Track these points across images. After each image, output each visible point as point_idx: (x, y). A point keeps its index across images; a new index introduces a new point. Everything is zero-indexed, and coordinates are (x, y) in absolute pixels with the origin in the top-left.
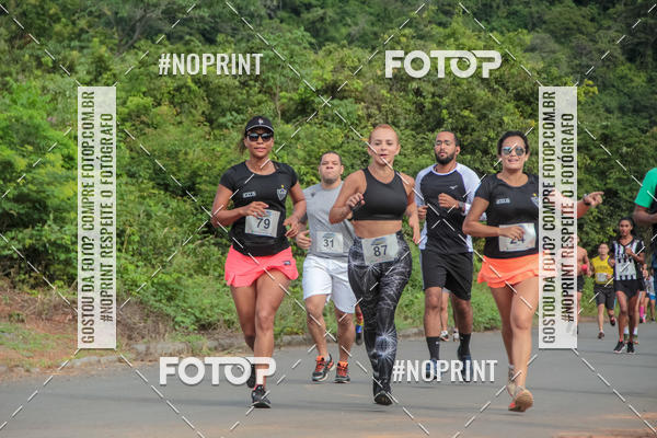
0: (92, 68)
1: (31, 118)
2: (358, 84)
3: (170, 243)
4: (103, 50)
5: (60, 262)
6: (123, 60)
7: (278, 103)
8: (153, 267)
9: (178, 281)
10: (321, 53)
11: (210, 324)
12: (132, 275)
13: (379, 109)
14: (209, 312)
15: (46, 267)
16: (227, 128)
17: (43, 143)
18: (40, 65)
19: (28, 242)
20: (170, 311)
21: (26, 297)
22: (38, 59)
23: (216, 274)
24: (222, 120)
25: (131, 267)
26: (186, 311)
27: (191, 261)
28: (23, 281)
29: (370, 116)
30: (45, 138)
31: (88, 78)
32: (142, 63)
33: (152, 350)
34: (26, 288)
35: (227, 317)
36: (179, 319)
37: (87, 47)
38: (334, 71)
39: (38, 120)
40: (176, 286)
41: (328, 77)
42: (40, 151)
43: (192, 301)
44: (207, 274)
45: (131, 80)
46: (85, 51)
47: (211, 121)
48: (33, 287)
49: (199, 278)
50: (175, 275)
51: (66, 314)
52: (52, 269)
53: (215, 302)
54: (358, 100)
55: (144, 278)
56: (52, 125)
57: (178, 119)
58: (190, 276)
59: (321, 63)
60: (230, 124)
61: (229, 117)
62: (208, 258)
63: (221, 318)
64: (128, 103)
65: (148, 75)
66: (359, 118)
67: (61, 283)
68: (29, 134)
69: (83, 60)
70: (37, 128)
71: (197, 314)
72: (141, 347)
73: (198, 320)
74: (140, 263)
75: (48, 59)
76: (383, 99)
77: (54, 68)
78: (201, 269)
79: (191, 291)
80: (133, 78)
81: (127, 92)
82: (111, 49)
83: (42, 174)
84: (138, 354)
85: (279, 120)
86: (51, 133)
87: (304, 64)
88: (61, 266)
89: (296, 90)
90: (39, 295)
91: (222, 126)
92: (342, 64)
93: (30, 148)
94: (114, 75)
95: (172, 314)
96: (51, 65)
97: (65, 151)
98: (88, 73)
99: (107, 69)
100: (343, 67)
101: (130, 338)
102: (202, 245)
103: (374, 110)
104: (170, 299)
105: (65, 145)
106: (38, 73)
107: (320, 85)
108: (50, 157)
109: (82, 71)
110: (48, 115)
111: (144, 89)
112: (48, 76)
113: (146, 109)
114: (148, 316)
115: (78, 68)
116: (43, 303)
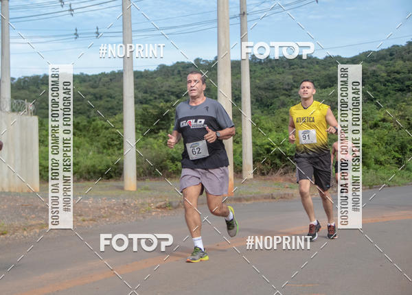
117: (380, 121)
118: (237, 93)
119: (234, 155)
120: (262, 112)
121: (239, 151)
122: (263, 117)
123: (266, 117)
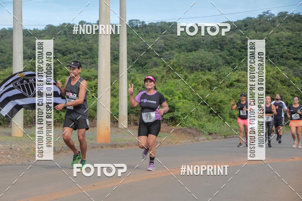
1: (171, 89)
3: (202, 115)
4: (187, 74)
6: (191, 76)
8: (198, 121)
9: (204, 124)
10: (235, 73)
11: (211, 133)
14: (211, 131)
15: (175, 121)
17: (174, 94)
18: (173, 77)
19: (171, 116)
20: (203, 131)
21: (171, 128)
22: (173, 76)
23: (213, 122)
26: (206, 130)
27: (207, 119)
28: (170, 124)
32: (195, 76)
33: (199, 139)
37: (183, 73)
38: (238, 76)
39: (173, 89)
41: (237, 78)
42: (173, 96)
43: (207, 128)
45: (193, 80)
48: (172, 126)
49: (209, 123)
53: (212, 128)
55: (196, 123)
56: (176, 90)
57: (203, 88)
58: (207, 123)
59: (235, 75)
62: (210, 119)
63: (214, 132)
68: (171, 92)
70: (173, 91)
72: (196, 138)
73: (209, 132)
74: (195, 120)
77: (176, 78)
78: (209, 121)
79: (207, 126)
81: (192, 82)
83: (174, 101)
84: (196, 140)
85: (226, 88)
86: (176, 92)
88: (178, 121)
89: (229, 81)
90: (174, 127)
93: (171, 95)
94: (189, 79)
97: (179, 96)
99: (187, 78)
100: (240, 75)
102: (209, 116)
104: (202, 128)
105: (179, 94)
106: (173, 79)
108: (176, 97)
110: (175, 88)
111: (195, 82)
112: (175, 80)
113: (196, 86)
114: (198, 132)
117: (235, 81)
118: (116, 53)
119: (111, 107)
120: (137, 71)
121: (116, 103)
122: (138, 75)
123: (140, 75)
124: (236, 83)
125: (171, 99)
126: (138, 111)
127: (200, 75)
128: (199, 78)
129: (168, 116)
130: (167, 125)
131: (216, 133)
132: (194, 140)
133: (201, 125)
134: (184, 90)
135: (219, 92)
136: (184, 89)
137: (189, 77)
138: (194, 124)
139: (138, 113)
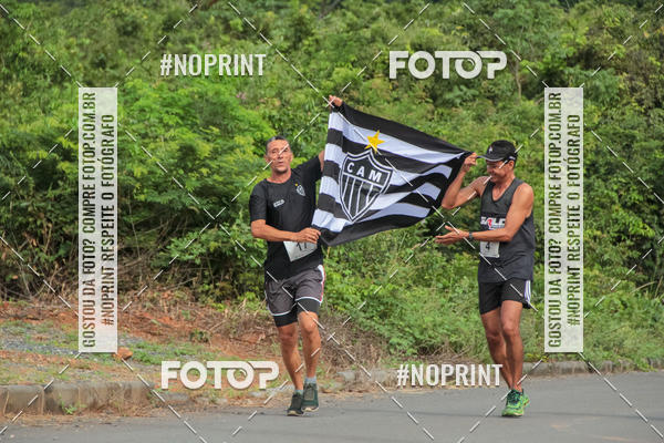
0: (291, 33)
1: (217, 93)
2: (618, 50)
3: (384, 247)
4: (304, 10)
5: (250, 269)
6: (328, 23)
7: (518, 74)
8: (363, 276)
9: (393, 293)
10: (573, 11)
11: (432, 347)
12: (338, 286)
13: (646, 80)
14: (431, 332)
15: (235, 276)
16: (454, 105)
17: (232, 125)
18: (228, 29)
19: (213, 245)
20: (384, 330)
21: (211, 311)
22: (226, 21)
23: (440, 285)
24: (448, 96)
25: (336, 277)
26: (402, 331)
27: (410, 269)
28: (207, 293)
29: (633, 90)
30: (234, 118)
31: (286, 45)
32: (352, 27)
33: (362, 378)
34: (210, 301)
35: (454, 339)
36: (394, 340)
37: (286, 7)
38: (589, 34)
39: (226, 97)
40: (391, 300)
41: (582, 41)
42: (228, 133)
43: (411, 318)
44: (429, 286)
45: (337, 46)
46: (283, 12)
47: (434, 98)
48: (219, 300)
49: (420, 291)
50: (390, 287)
51: (258, 333)
52: (241, 277)
53: (439, 320)
54: (619, 70)
55: (352, 289)
56: (243, 103)
57: (394, 94)
58: (409, 287)
59: (574, 23)
60: (458, 101)
61: (457, 92)
62: (430, 265)
63: (447, 340)
64: (334, 76)
65: (358, 40)
66: (621, 93)
67: (252, 295)
68: (215, 114)
69: (279, 23)
70: (224, 106)
71: (417, 335)
72: (349, 375)
73: (418, 342)
74: (347, 272)
75: (237, 22)
76: (652, 68)
77: (245, 32)
78: (421, 279)
79: (409, 307)
80: (341, 45)
81: (332, 61)
82: (314, 10)
83: (229, 160)
84: (346, 383)
85: (519, 95)
86: (241, 112)
87: (551, 26)
88: (251, 275)
89: (540, 58)
90: (226, 309)
91: (450, 104)
92: (600, 26)
93: (216, 130)
94: (317, 41)
95: (387, 334)
96: (241, 29)
97: (258, 134)
98: (286, 38)
99: (308, 34)
100: (602, 29)
101: (335, 363)
102: (423, 250)
103: (639, 83)
104: (383, 315)
105: (257, 127)
106: (226, 38)
107: (571, 51)
108: (239, 139)
109: (279, 37)
110: (238, 90)
111: (353, 58)
112: (237, 43)
113: (356, 82)
114: (357, 336)
115: (274, 32)
116: (231, 320)
124: (577, 69)
125: (216, 153)
126: (23, 212)
127: (382, 23)
128: (373, 40)
129: (198, 249)
130: (185, 295)
131: (456, 347)
132: (335, 385)
133: (376, 298)
134: (285, 103)
135: (479, 119)
136: (288, 95)
137: (320, 31)
138: (340, 296)
139: (23, 226)
